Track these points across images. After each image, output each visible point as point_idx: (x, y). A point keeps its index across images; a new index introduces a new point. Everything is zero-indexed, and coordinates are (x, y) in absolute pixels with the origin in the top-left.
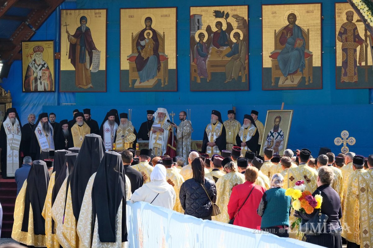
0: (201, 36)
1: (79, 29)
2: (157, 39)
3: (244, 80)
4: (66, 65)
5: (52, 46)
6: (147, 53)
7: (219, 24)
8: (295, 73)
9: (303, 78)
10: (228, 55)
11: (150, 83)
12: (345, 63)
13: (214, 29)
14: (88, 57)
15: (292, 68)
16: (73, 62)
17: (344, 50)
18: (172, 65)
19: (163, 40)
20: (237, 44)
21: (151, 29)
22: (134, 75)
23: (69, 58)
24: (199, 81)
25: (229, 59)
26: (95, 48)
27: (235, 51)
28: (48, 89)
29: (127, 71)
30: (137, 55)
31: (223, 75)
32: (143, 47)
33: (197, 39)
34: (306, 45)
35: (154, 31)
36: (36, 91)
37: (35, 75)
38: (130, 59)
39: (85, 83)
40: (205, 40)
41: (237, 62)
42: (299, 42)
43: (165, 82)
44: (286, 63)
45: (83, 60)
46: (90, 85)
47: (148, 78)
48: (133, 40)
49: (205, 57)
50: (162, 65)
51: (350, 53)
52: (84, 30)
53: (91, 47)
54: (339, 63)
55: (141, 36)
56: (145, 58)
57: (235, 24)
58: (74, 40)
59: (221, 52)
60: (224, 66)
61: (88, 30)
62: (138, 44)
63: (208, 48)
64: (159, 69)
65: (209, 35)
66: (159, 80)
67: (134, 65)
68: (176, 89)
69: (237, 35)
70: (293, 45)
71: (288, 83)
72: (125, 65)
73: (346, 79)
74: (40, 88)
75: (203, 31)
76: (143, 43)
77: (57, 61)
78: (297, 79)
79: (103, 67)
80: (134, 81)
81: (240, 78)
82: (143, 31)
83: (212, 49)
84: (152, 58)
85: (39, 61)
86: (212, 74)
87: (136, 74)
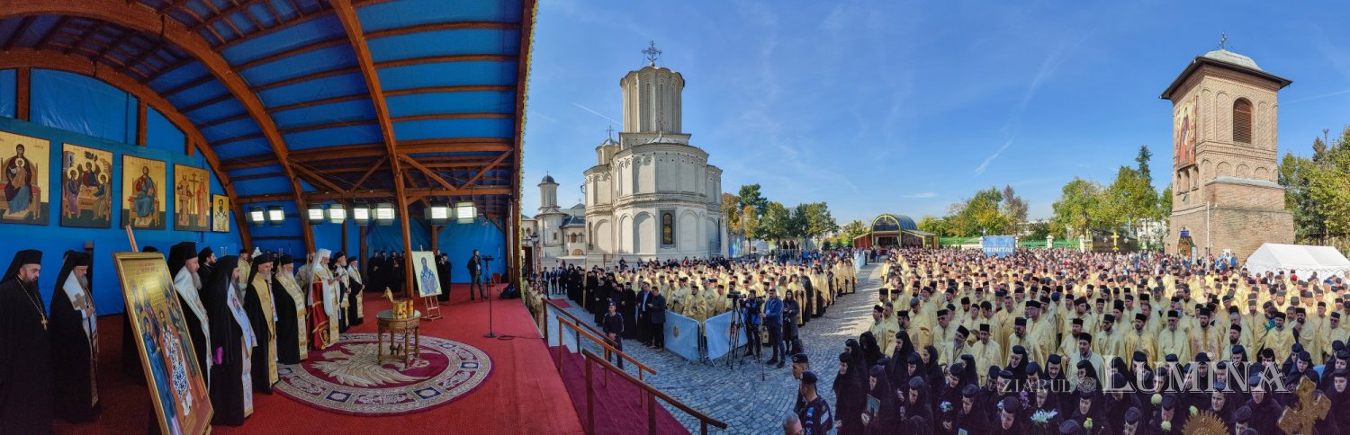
0: (72, 172)
3: (107, 219)
7: (89, 165)
8: (147, 215)
9: (153, 220)
10: (96, 195)
12: (181, 211)
13: (85, 169)
15: (145, 211)
17: (181, 201)
25: (96, 198)
27: (101, 193)
31: (91, 212)
34: (155, 194)
40: (76, 178)
41: (103, 202)
42: (150, 191)
44: (140, 207)
49: (76, 193)
51: (184, 203)
54: (177, 211)
57: (102, 168)
59: (90, 191)
60: (91, 204)
63: (79, 186)
65: (80, 174)
68: (44, 222)
69: (103, 177)
70: (146, 192)
71: (142, 224)
73: (181, 223)
75: (75, 168)
78: (148, 222)
81: (105, 216)
83: (83, 187)
86: (82, 210)
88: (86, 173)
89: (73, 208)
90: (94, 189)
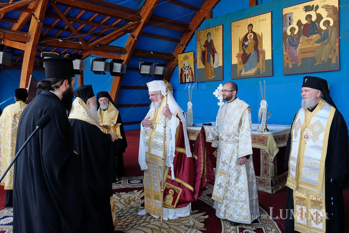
0: (292, 30)
1: (207, 41)
2: (257, 39)
4: (200, 65)
5: (192, 54)
6: (250, 50)
10: (318, 42)
11: (252, 72)
13: (304, 22)
14: (212, 59)
16: (204, 63)
18: (268, 56)
19: (261, 39)
20: (326, 31)
21: (252, 32)
22: (240, 67)
23: (201, 61)
24: (291, 66)
25: (319, 45)
26: (216, 52)
28: (191, 81)
29: (236, 65)
30: (242, 52)
31: (314, 59)
32: (247, 46)
33: (289, 33)
35: (254, 34)
36: (186, 83)
37: (185, 73)
38: (238, 56)
39: (210, 76)
40: (296, 33)
43: (263, 70)
45: (209, 61)
46: (214, 76)
47: (250, 68)
48: (240, 43)
50: (261, 57)
52: (209, 41)
53: (214, 52)
55: (245, 39)
56: (248, 54)
58: (204, 49)
59: (311, 40)
60: (314, 51)
61: (212, 41)
62: (243, 44)
63: (298, 39)
64: (258, 61)
65: (299, 28)
66: (259, 69)
67: (241, 60)
68: (271, 75)
69: (327, 23)
72: (235, 61)
74: (187, 81)
75: (294, 25)
76: (246, 43)
77: (195, 62)
79: (221, 64)
80: (241, 71)
81: (330, 60)
82: (246, 35)
83: (302, 38)
84: (253, 53)
85: (187, 65)
87: (242, 66)
88: (306, 25)
89: (293, 58)
90: (315, 37)
